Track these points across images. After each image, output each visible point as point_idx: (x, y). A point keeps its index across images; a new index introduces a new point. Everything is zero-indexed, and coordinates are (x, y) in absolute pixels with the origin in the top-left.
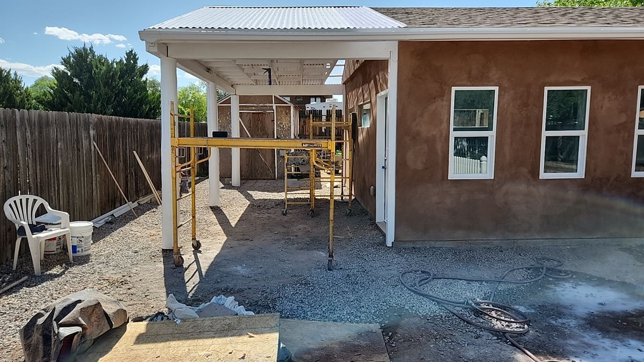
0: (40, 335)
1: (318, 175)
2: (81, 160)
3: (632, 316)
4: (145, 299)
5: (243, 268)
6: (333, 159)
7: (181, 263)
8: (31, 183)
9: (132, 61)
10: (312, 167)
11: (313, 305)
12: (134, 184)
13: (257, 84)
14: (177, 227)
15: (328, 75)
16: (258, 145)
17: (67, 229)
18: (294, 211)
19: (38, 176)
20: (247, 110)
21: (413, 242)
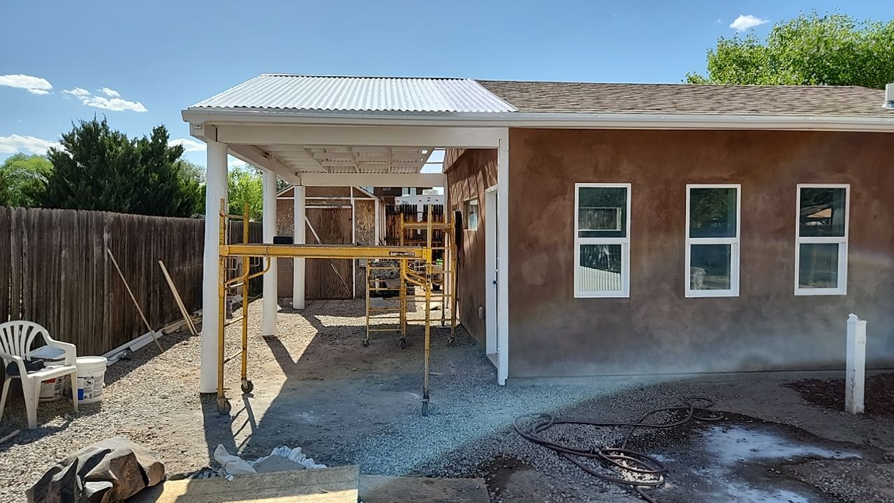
0: (58, 495)
1: (411, 292)
2: (90, 274)
3: (789, 463)
4: (182, 455)
5: (309, 416)
6: (429, 272)
7: (227, 411)
8: (25, 304)
9: (160, 141)
10: (403, 282)
11: (401, 458)
12: (158, 306)
13: (329, 172)
14: (223, 362)
15: (425, 162)
16: (333, 254)
17: (74, 367)
18: (379, 341)
19: (35, 296)
20: (315, 205)
21: (532, 378)
